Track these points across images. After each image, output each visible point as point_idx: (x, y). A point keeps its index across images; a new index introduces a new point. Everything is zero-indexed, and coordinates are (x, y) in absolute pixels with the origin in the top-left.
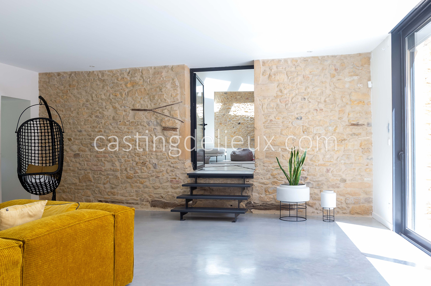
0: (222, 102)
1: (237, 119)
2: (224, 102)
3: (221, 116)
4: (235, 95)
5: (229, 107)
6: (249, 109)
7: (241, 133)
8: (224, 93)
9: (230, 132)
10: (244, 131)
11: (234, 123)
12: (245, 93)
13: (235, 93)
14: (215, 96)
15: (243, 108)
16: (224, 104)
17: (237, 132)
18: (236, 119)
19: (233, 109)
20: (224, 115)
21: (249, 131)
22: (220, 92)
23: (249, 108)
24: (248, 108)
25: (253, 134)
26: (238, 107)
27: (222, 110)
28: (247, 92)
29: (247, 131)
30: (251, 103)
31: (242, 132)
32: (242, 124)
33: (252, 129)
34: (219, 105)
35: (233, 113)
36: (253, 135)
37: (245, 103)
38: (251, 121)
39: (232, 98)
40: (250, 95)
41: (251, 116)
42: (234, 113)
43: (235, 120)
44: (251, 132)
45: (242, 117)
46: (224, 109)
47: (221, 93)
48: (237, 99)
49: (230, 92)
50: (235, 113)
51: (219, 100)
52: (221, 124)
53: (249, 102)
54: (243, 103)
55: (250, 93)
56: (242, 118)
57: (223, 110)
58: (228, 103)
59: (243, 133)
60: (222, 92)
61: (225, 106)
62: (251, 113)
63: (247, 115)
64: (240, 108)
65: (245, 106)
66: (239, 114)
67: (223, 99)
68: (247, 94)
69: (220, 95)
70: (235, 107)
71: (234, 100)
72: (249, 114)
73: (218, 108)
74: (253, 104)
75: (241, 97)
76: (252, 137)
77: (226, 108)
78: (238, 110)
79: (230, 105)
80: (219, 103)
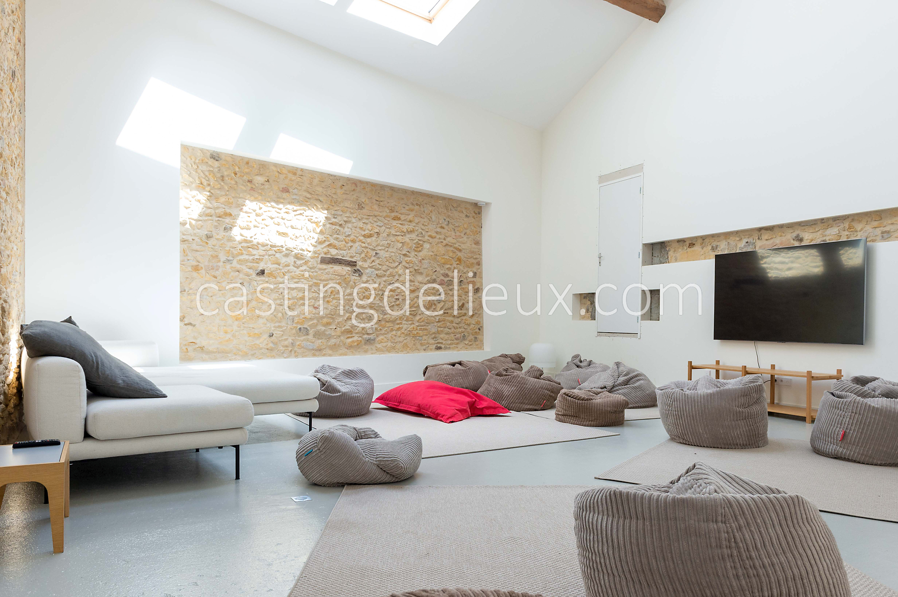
0: (201, 187)
1: (254, 255)
2: (208, 188)
3: (196, 239)
4: (246, 170)
5: (228, 211)
6: (292, 227)
8: (208, 155)
11: (245, 269)
12: (281, 169)
13: (248, 162)
14: (182, 159)
15: (272, 218)
16: (211, 197)
18: (251, 258)
19: (243, 219)
20: (208, 237)
22: (194, 149)
23: (289, 224)
26: (257, 215)
27: (201, 218)
28: (284, 166)
30: (298, 208)
32: (271, 275)
34: (191, 199)
35: (241, 235)
37: (277, 202)
38: (298, 267)
39: (237, 179)
40: (293, 177)
41: (296, 251)
42: (245, 232)
43: (247, 261)
45: (270, 252)
46: (208, 215)
47: (201, 155)
48: (254, 187)
49: (232, 156)
50: (248, 234)
51: (191, 180)
52: (196, 268)
53: (290, 203)
54: (272, 204)
55: (295, 174)
56: (269, 255)
57: (205, 218)
58: (223, 193)
60: (202, 150)
61: (211, 203)
62: (296, 239)
63: (286, 247)
64: (262, 217)
65: (280, 216)
66: (261, 239)
67: (206, 176)
68: (285, 175)
69: (193, 160)
70: (249, 215)
71: (244, 188)
72: (290, 244)
73: (187, 208)
74: (302, 212)
75: (268, 181)
76: (300, 321)
77: (217, 211)
78: (258, 225)
79: (229, 204)
80: (189, 190)
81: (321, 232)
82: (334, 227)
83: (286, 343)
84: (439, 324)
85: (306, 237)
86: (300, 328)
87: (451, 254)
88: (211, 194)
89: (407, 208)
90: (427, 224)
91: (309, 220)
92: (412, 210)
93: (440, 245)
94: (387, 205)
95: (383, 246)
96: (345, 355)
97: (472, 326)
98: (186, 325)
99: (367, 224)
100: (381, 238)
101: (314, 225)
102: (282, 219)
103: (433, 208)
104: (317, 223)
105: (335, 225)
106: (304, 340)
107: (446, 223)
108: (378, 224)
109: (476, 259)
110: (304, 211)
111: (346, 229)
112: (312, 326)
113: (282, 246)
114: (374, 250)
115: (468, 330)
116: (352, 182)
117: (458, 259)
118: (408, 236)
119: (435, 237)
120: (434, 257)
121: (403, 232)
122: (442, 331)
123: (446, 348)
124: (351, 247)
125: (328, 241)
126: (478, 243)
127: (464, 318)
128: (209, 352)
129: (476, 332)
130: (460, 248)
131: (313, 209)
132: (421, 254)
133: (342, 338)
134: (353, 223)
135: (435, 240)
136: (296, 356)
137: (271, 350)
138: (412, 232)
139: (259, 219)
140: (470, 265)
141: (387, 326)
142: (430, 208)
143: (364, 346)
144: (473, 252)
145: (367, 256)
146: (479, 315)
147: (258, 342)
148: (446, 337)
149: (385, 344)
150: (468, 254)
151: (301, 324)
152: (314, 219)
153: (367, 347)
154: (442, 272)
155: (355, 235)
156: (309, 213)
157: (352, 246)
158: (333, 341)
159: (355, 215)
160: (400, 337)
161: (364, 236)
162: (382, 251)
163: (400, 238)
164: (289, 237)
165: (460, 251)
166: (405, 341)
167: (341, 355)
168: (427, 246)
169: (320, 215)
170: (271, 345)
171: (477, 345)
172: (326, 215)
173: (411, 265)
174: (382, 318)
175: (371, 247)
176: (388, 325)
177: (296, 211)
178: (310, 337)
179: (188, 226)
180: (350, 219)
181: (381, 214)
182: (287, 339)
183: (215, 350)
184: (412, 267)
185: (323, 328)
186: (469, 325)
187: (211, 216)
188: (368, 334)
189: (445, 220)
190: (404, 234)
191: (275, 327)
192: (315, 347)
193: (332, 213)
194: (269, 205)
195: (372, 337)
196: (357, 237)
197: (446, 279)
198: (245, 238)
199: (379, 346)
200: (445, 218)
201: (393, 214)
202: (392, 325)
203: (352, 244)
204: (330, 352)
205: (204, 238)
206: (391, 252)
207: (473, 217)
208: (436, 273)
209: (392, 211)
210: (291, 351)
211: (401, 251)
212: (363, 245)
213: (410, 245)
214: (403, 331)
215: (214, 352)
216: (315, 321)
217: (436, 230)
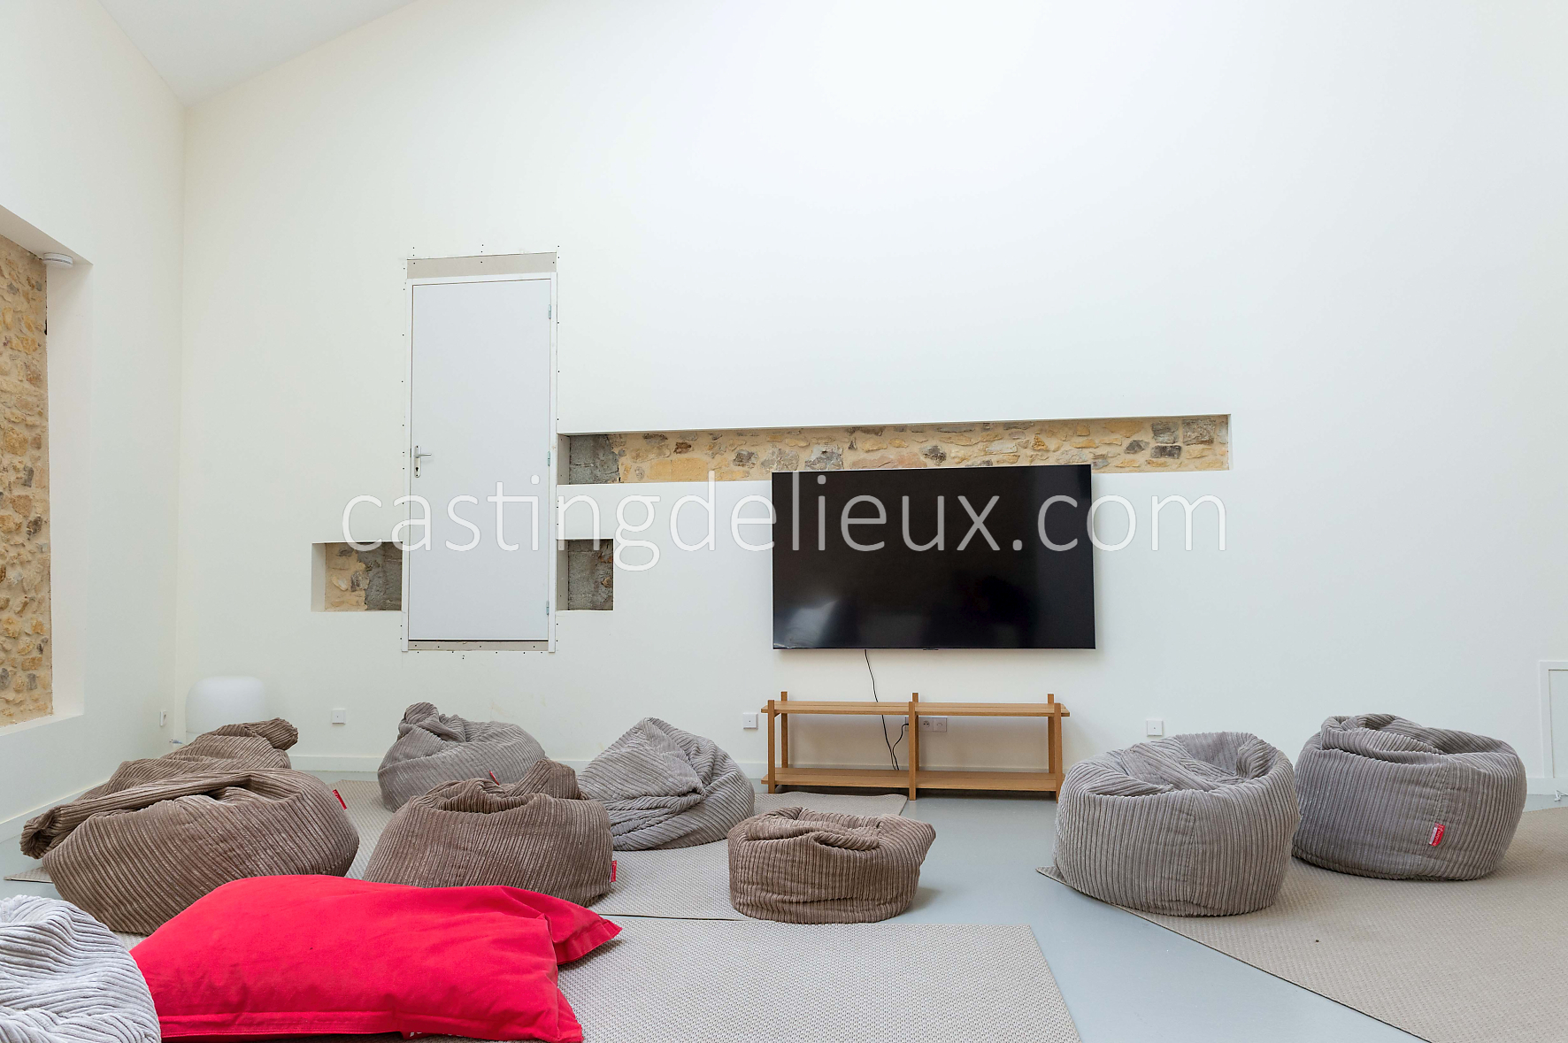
97: (24, 641)
109: (33, 427)
115: (14, 655)
126: (38, 379)
129: (33, 659)
140: (17, 445)
144: (25, 406)
146: (42, 602)
171: (36, 701)
186: (15, 638)
207: (26, 295)
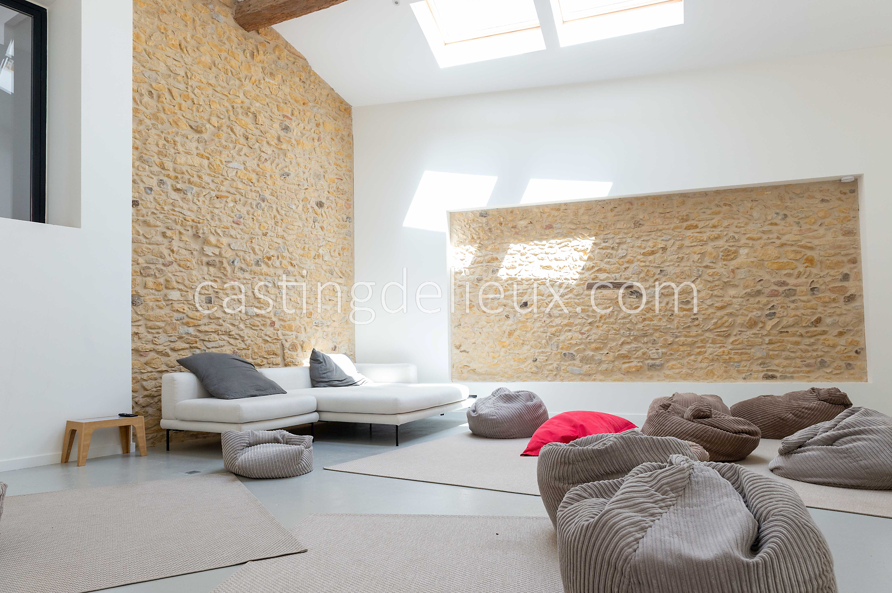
0: (473, 240)
2: (479, 241)
4: (510, 218)
5: (495, 256)
6: (556, 260)
7: (529, 335)
8: (478, 215)
9: (497, 330)
10: (539, 328)
12: (543, 209)
13: (512, 211)
14: (451, 224)
15: (536, 255)
16: (480, 248)
17: (517, 333)
19: (507, 261)
20: (479, 280)
21: (554, 329)
22: (467, 213)
24: (552, 257)
25: (570, 337)
26: (522, 255)
27: (473, 266)
28: (547, 206)
29: (550, 330)
30: (562, 240)
31: (533, 333)
33: (566, 321)
34: (465, 252)
35: (507, 274)
36: (569, 340)
37: (541, 240)
39: (502, 228)
40: (556, 213)
41: (560, 281)
42: (510, 272)
44: (560, 331)
46: (478, 263)
47: (471, 216)
48: (518, 231)
49: (498, 210)
50: (512, 273)
51: (465, 237)
53: (553, 238)
54: (535, 242)
55: (558, 210)
57: (476, 265)
58: (490, 242)
59: (536, 334)
60: (472, 212)
61: (481, 253)
62: (560, 270)
63: (549, 279)
64: (526, 256)
65: (543, 251)
66: (525, 275)
67: (477, 232)
68: (548, 214)
69: (466, 221)
70: (513, 256)
71: (509, 234)
72: (553, 275)
73: (462, 260)
74: (566, 243)
75: (531, 223)
76: (565, 347)
77: (486, 258)
78: (522, 263)
79: (496, 250)
80: (463, 246)
81: (589, 259)
82: (605, 251)
83: (550, 367)
84: (771, 347)
85: (571, 266)
86: (565, 354)
87: (792, 256)
88: (480, 245)
89: (709, 212)
90: (742, 225)
91: (575, 250)
92: (719, 213)
93: (770, 247)
94: (677, 216)
95: (671, 261)
96: (621, 380)
97: (838, 348)
98: (461, 352)
99: (647, 241)
100: (668, 252)
101: (582, 254)
102: (546, 253)
103: (755, 204)
104: (584, 251)
105: (604, 250)
106: (569, 365)
107: (780, 217)
108: (663, 238)
109: (847, 255)
110: (568, 243)
111: (620, 251)
112: (578, 351)
113: (545, 279)
114: (659, 267)
115: (832, 354)
116: (626, 201)
117: (807, 259)
118: (712, 244)
119: (760, 238)
120: (760, 264)
121: (702, 241)
122: (777, 355)
123: (784, 378)
124: (626, 269)
125: (598, 266)
126: (852, 233)
127: (823, 337)
128: (480, 374)
129: (850, 356)
130: (809, 245)
131: (578, 239)
132: (734, 262)
133: (616, 363)
134: (629, 243)
135: (759, 242)
136: (562, 380)
137: (536, 373)
138: (718, 238)
139: (523, 258)
140: (833, 265)
141: (681, 350)
142: (749, 205)
143: (647, 373)
144: (840, 247)
145: (648, 275)
146: (858, 332)
147: (522, 366)
148: (785, 363)
149: (677, 371)
150: (828, 251)
151: (567, 350)
152: (580, 248)
153: (650, 373)
154: (773, 280)
155: (631, 255)
156: (574, 243)
157: (628, 267)
158: (604, 366)
159: (630, 235)
160: (700, 362)
161: (644, 254)
162: (671, 268)
163: (697, 249)
164: (553, 270)
165: (811, 248)
166: (710, 368)
167: (615, 380)
168: (743, 251)
169: (588, 243)
170: (534, 369)
171: (852, 374)
172: (593, 241)
173: (717, 277)
174: (673, 341)
175: (654, 265)
176: (682, 348)
177: (560, 243)
178: (577, 362)
179: (463, 274)
180: (624, 240)
181: (667, 227)
182: (552, 364)
183: (484, 372)
184: (719, 280)
185: (591, 353)
186: (834, 346)
187: (482, 263)
188: (653, 359)
189: (777, 214)
190: (704, 243)
191: (538, 352)
192: (582, 372)
193: (602, 238)
194: (532, 243)
195: (658, 362)
196: (635, 257)
197: (781, 289)
198: (510, 276)
199: (668, 372)
200: (778, 211)
201: (685, 224)
202: (689, 349)
203: (628, 265)
204: (602, 377)
205: (475, 281)
206: (684, 266)
207: (840, 199)
208: (762, 282)
209: (683, 220)
210: (556, 375)
211: (701, 262)
212: (643, 264)
213: (715, 254)
214: (706, 355)
215: (484, 374)
216: (582, 346)
217: (761, 230)
